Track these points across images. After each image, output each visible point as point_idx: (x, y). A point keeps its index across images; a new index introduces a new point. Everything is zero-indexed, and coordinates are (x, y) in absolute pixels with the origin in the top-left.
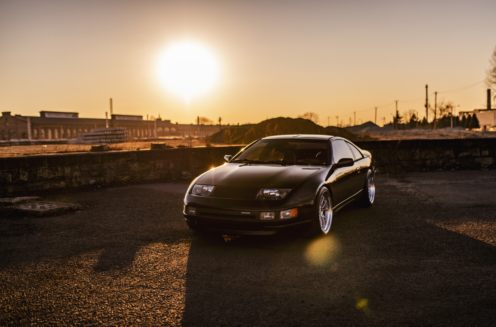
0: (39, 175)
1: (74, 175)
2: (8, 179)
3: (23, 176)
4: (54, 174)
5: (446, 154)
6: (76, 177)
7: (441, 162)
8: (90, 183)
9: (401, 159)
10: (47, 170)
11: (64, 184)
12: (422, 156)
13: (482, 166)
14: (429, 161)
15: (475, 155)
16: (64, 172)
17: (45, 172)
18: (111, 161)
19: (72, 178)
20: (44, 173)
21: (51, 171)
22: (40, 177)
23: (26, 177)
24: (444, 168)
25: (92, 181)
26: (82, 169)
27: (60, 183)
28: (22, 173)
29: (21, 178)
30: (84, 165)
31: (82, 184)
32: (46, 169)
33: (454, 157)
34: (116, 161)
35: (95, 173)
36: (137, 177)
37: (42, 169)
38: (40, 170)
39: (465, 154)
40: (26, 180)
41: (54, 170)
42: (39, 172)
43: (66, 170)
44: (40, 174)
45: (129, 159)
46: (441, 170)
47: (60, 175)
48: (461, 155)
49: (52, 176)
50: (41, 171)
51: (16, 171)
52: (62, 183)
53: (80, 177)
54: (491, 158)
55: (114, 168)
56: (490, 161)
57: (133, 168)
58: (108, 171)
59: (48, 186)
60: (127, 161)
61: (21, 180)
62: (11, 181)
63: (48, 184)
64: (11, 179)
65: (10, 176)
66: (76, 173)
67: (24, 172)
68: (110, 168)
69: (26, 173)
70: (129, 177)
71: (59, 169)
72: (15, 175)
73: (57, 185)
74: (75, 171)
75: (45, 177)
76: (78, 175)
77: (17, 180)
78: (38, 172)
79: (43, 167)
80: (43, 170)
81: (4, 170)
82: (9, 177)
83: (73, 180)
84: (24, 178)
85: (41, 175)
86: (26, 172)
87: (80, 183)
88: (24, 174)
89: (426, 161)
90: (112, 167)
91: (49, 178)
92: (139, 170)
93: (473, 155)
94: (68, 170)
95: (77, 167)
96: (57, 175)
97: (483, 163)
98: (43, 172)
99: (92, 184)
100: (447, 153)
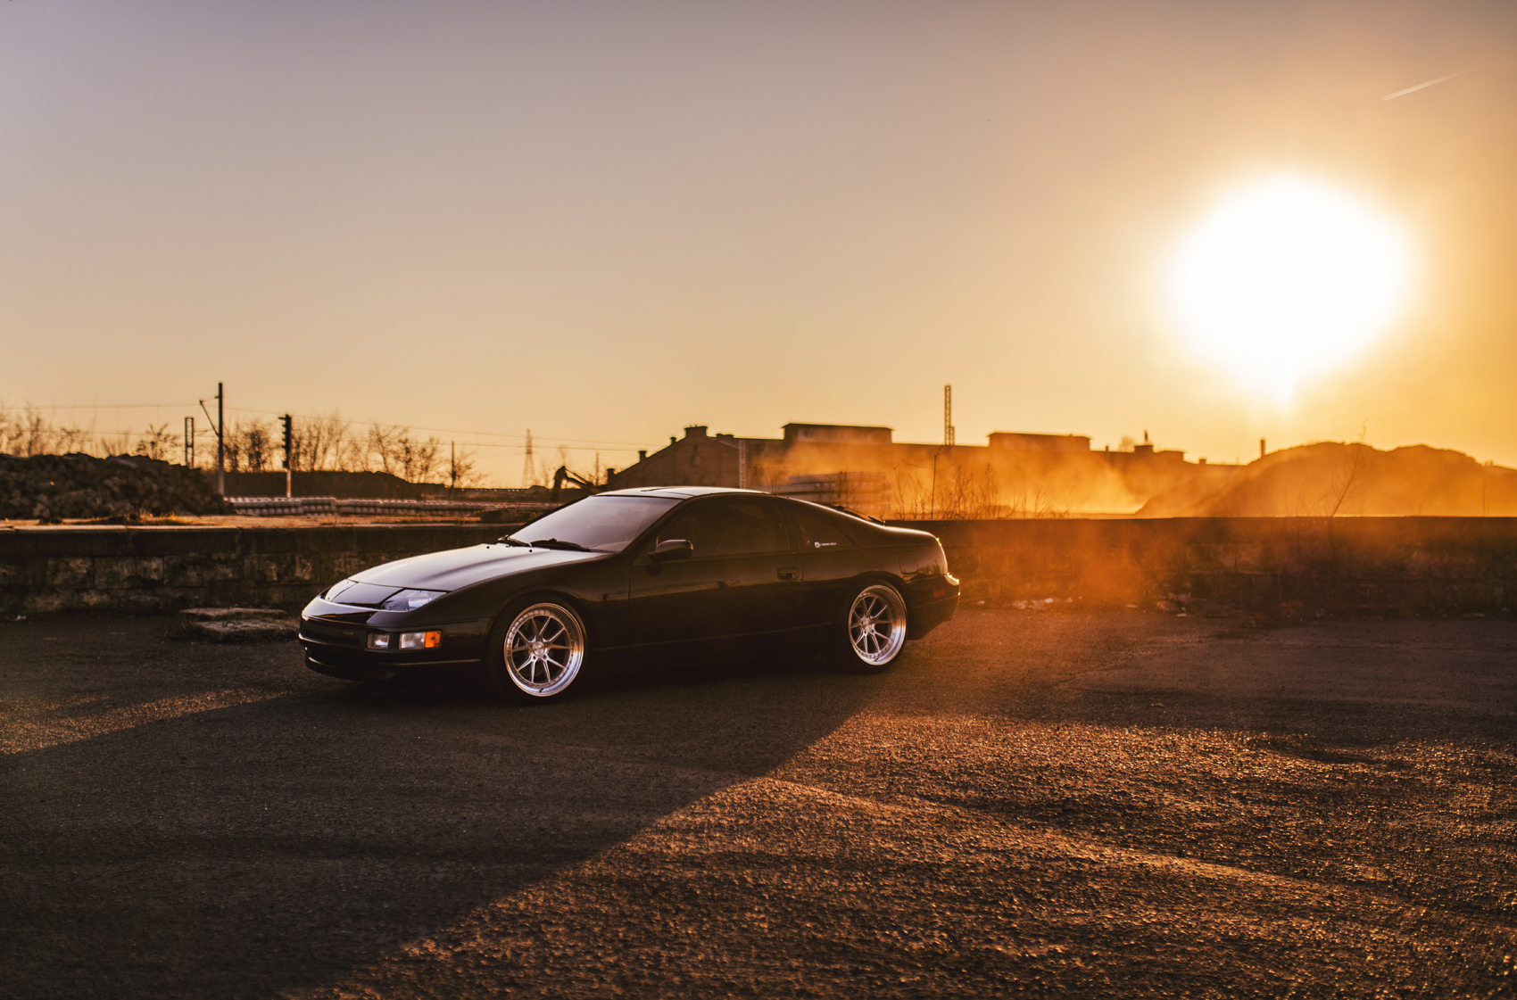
0: (336, 569)
2: (269, 573)
10: (356, 560)
17: (350, 564)
20: (348, 566)
21: (363, 563)
28: (300, 562)
29: (298, 573)
32: (353, 557)
37: (345, 558)
38: (339, 558)
40: (307, 577)
41: (371, 560)
42: (337, 563)
44: (340, 566)
50: (341, 560)
51: (288, 558)
61: (298, 578)
62: (275, 579)
64: (274, 575)
65: (273, 567)
67: (303, 561)
69: (309, 564)
79: (348, 554)
80: (347, 559)
81: (263, 556)
82: (271, 571)
85: (342, 570)
86: (308, 561)
98: (345, 563)
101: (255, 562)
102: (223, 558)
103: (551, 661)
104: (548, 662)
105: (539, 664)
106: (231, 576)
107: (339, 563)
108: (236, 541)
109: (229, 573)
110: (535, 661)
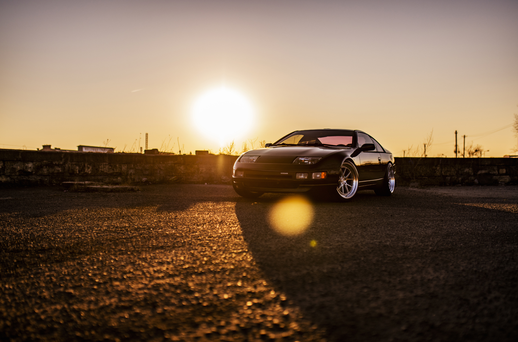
0: (100, 170)
1: (129, 173)
3: (88, 170)
4: (113, 170)
5: (465, 171)
6: (131, 174)
7: (460, 179)
8: (142, 180)
9: (423, 175)
10: (107, 166)
11: (121, 179)
12: (443, 172)
13: (500, 182)
14: (449, 178)
15: (492, 173)
16: (121, 168)
17: (105, 168)
18: (161, 163)
19: (127, 175)
20: (105, 169)
21: (110, 167)
22: (102, 171)
23: (90, 170)
24: (464, 184)
25: (144, 179)
26: (136, 168)
27: (117, 178)
28: (87, 166)
30: (138, 164)
31: (135, 181)
32: (106, 165)
33: (472, 174)
34: (166, 163)
35: (147, 172)
36: (183, 178)
37: (104, 165)
38: (101, 165)
39: (483, 172)
41: (113, 166)
43: (123, 167)
44: (102, 168)
45: (176, 162)
46: (460, 185)
47: (117, 171)
48: (479, 172)
49: (111, 171)
50: (102, 166)
51: (83, 164)
52: (119, 178)
53: (134, 174)
54: (508, 176)
55: (163, 169)
56: (507, 178)
57: (179, 170)
58: (158, 172)
59: (107, 180)
60: (175, 164)
61: (86, 172)
62: (78, 173)
63: (108, 179)
64: (78, 171)
65: (77, 168)
66: (131, 171)
67: (88, 166)
68: (160, 169)
69: (90, 167)
70: (176, 178)
71: (117, 166)
72: (81, 168)
73: (114, 180)
74: (130, 169)
75: (105, 171)
76: (132, 173)
77: (83, 173)
78: (100, 167)
79: (104, 163)
80: (104, 166)
81: (73, 163)
82: (77, 169)
83: (129, 176)
84: (89, 171)
86: (90, 166)
87: (134, 180)
88: (89, 168)
89: (447, 178)
90: (161, 168)
91: (108, 173)
92: (185, 172)
93: (491, 173)
94: (124, 168)
95: (133, 166)
96: (115, 171)
97: (501, 180)
98: (104, 167)
99: (144, 181)
100: (467, 170)
101: (70, 166)
102: (57, 164)
103: (348, 185)
104: (347, 185)
105: (344, 186)
106: (60, 171)
107: (102, 167)
108: (62, 157)
109: (60, 169)
110: (343, 185)
